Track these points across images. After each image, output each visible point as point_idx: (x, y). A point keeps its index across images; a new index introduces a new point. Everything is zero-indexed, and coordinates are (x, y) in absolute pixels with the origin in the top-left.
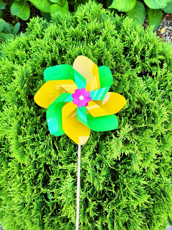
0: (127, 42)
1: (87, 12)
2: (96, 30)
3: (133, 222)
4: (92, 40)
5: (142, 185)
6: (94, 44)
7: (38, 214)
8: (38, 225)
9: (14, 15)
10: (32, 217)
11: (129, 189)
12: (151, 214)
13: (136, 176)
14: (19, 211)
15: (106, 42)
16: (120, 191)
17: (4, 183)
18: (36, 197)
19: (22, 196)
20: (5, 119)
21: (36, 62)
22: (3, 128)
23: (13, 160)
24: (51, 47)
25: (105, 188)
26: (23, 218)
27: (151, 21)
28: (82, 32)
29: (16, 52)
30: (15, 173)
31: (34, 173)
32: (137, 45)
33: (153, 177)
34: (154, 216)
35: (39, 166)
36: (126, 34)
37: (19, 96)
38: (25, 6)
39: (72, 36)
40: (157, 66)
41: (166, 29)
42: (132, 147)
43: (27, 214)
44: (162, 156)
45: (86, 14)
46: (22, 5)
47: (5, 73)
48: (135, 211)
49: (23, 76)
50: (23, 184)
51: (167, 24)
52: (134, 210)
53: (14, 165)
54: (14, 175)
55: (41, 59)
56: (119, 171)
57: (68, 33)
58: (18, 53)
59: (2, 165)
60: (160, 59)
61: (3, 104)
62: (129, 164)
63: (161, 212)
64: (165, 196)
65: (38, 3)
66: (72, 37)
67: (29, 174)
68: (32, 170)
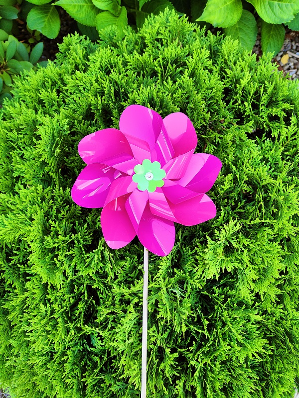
0: (230, 79)
1: (161, 28)
2: (177, 59)
3: (238, 386)
4: (170, 75)
5: (254, 323)
6: (175, 82)
7: (77, 371)
8: (75, 390)
9: (32, 29)
10: (64, 377)
11: (231, 328)
12: (268, 372)
13: (244, 307)
14: (42, 366)
15: (194, 79)
16: (217, 333)
17: (17, 317)
18: (73, 342)
19: (49, 340)
20: (21, 208)
21: (75, 111)
22: (17, 224)
23: (33, 279)
24: (102, 87)
25: (192, 327)
26: (50, 378)
27: (266, 43)
28: (153, 62)
29: (41, 94)
30: (37, 301)
31: (69, 301)
32: (247, 85)
33: (271, 308)
34: (273, 376)
35: (78, 290)
36: (226, 66)
37: (46, 169)
38: (52, 14)
39: (136, 67)
40: (279, 120)
41: (290, 58)
42: (239, 258)
43: (57, 371)
44: (287, 273)
45: (160, 31)
46: (47, 13)
47: (20, 130)
48: (241, 367)
49: (53, 136)
50: (50, 319)
51: (292, 48)
52: (239, 365)
53: (34, 286)
54: (35, 303)
55: (84, 106)
56: (215, 297)
57: (128, 62)
58: (43, 95)
59: (15, 286)
60: (284, 110)
61: (16, 182)
62: (232, 287)
63: (285, 368)
64: (292, 341)
65: (75, 10)
66: (136, 69)
67: (61, 302)
68: (67, 296)
